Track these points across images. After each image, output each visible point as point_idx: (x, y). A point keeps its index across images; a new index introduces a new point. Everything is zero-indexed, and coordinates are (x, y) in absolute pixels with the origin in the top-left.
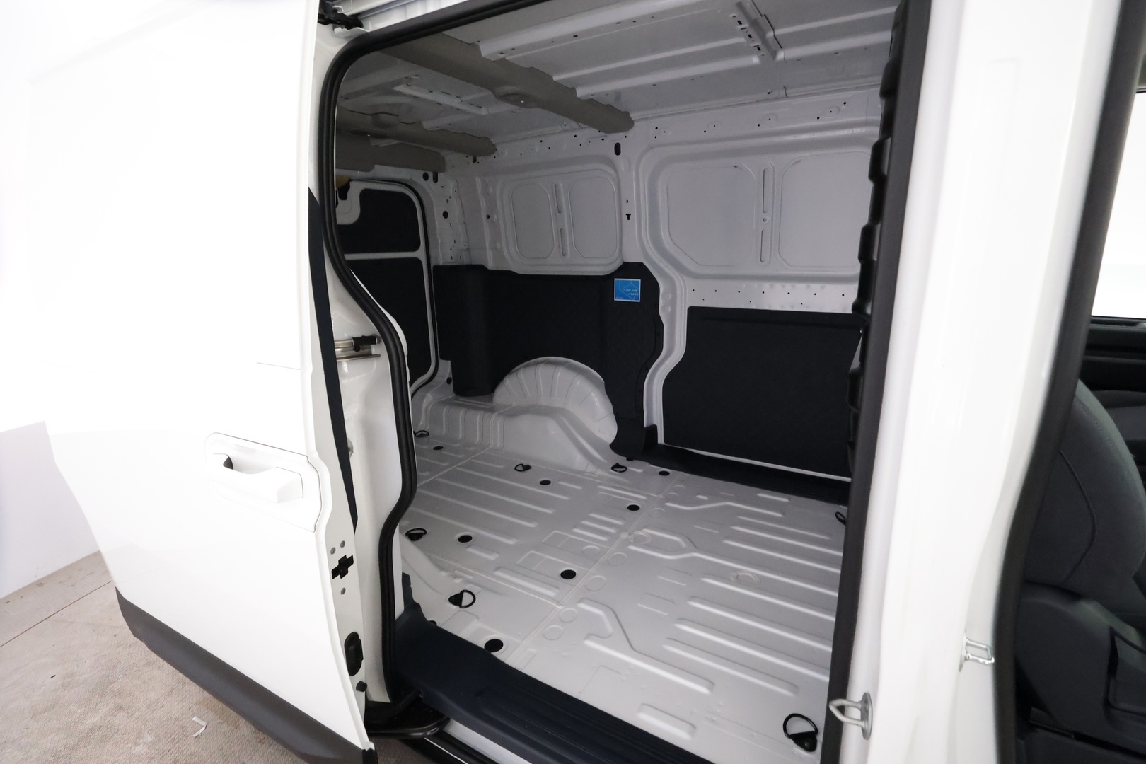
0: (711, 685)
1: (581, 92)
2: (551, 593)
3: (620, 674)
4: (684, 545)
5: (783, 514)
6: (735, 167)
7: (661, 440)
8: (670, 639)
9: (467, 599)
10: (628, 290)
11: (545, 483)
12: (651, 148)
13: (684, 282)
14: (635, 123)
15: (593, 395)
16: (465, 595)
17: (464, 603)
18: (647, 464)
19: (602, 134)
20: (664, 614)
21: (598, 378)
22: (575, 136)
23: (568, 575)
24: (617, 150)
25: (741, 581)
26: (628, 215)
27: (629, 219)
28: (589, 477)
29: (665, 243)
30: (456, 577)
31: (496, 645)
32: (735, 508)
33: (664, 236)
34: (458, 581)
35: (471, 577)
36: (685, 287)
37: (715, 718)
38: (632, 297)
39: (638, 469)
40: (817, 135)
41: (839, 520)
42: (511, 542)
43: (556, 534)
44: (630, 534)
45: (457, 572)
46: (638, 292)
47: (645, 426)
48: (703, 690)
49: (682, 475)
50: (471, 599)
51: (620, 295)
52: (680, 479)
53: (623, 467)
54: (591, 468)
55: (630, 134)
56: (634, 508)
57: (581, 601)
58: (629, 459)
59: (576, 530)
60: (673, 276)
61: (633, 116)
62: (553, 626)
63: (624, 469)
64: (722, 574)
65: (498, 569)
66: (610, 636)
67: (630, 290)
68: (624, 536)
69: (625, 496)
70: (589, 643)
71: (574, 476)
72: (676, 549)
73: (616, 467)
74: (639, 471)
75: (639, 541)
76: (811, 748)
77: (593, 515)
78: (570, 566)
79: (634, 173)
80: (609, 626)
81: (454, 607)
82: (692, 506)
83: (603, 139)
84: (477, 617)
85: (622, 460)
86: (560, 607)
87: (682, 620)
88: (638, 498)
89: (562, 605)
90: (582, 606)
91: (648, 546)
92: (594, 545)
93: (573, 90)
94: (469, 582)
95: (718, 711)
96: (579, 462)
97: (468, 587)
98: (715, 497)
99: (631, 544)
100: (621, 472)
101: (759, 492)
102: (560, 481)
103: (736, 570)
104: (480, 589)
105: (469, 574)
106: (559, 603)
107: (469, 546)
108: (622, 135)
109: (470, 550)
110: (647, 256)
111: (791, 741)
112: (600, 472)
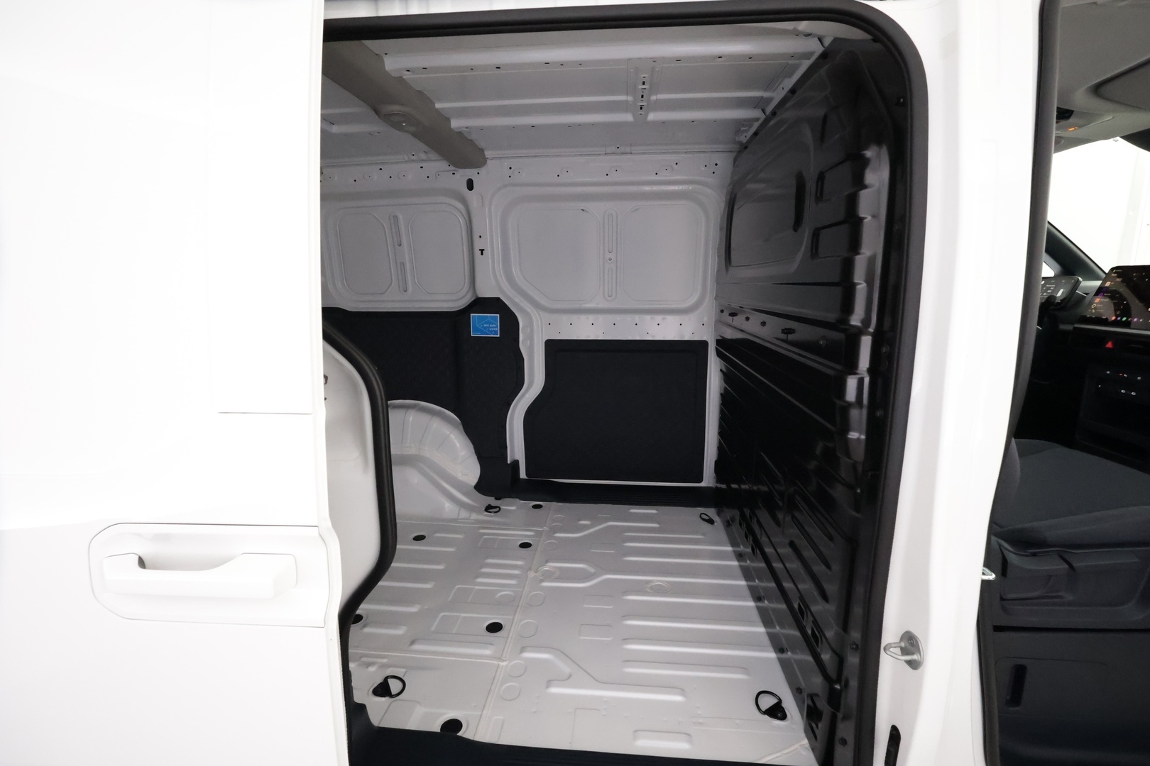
0: (682, 692)
1: (455, 124)
2: (488, 652)
3: (599, 710)
4: (592, 570)
5: (658, 523)
6: (583, 210)
7: (523, 475)
8: (624, 661)
9: (395, 686)
10: (485, 326)
11: (419, 538)
12: (505, 186)
13: (540, 316)
14: (488, 161)
15: (452, 436)
16: (391, 681)
17: (394, 691)
18: (517, 500)
19: (452, 168)
20: (608, 639)
21: (453, 419)
22: (422, 167)
23: (494, 628)
24: (470, 185)
25: (659, 591)
26: (482, 251)
27: (482, 254)
28: (464, 523)
29: (517, 279)
30: (369, 665)
31: (453, 726)
32: (617, 526)
33: (515, 271)
34: (372, 669)
35: (385, 661)
36: (541, 321)
37: (700, 721)
38: (491, 332)
39: (512, 506)
40: (655, 188)
41: (704, 520)
42: (414, 609)
43: (459, 588)
44: (536, 572)
45: (364, 659)
46: (497, 327)
47: (509, 462)
48: (679, 698)
49: (555, 505)
50: (400, 685)
51: (476, 330)
52: (555, 511)
53: (495, 507)
54: (464, 514)
55: (483, 171)
56: (525, 545)
57: (523, 650)
58: (498, 498)
59: (480, 580)
60: (529, 310)
61: (488, 154)
62: (507, 685)
63: (498, 509)
64: (640, 589)
65: (413, 643)
66: (570, 676)
67: (488, 325)
68: (531, 574)
69: (513, 535)
70: (554, 690)
71: (448, 525)
72: (585, 577)
73: (489, 508)
74: (513, 508)
75: (549, 576)
76: (783, 716)
77: (490, 561)
78: (491, 619)
79: (487, 209)
80: (565, 668)
81: (383, 699)
82: (581, 532)
83: (454, 174)
84: (418, 702)
85: (491, 501)
86: (505, 663)
87: (626, 640)
88: (525, 535)
89: (504, 661)
90: (527, 655)
91: (559, 579)
92: (504, 591)
93: (448, 120)
94: (383, 666)
95: (699, 712)
96: (449, 508)
97: (389, 672)
98: (595, 520)
99: (542, 581)
100: (495, 512)
101: (633, 509)
102: (435, 533)
103: (648, 582)
104: (404, 670)
105: (384, 657)
106: (500, 659)
107: (365, 626)
108: (474, 171)
109: (367, 630)
110: (502, 291)
111: (766, 716)
112: (474, 516)
